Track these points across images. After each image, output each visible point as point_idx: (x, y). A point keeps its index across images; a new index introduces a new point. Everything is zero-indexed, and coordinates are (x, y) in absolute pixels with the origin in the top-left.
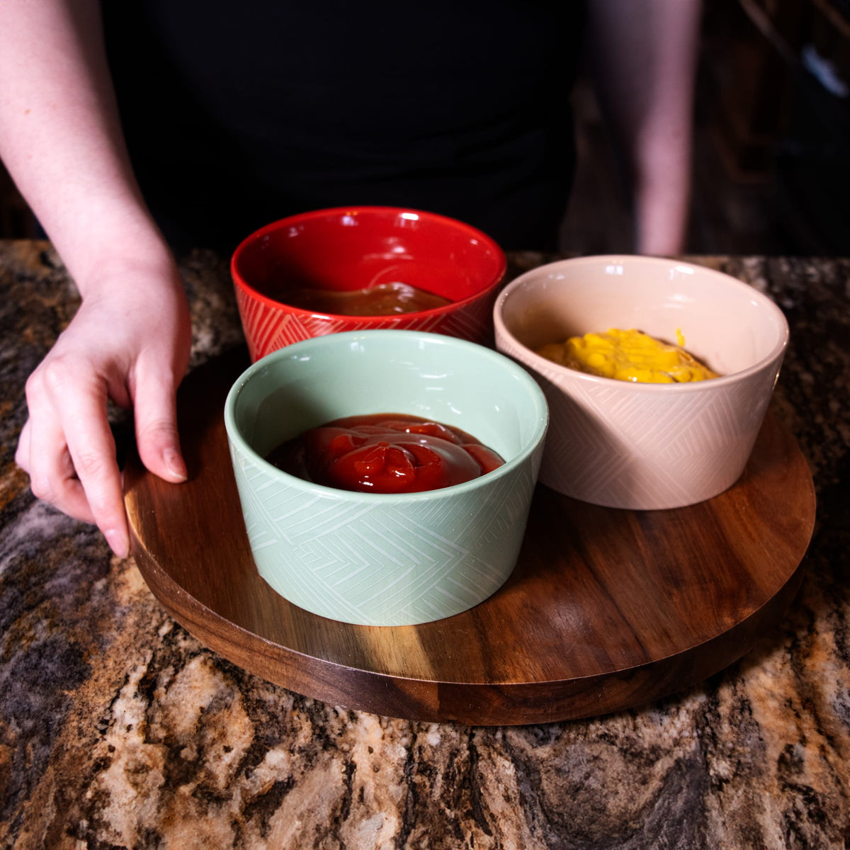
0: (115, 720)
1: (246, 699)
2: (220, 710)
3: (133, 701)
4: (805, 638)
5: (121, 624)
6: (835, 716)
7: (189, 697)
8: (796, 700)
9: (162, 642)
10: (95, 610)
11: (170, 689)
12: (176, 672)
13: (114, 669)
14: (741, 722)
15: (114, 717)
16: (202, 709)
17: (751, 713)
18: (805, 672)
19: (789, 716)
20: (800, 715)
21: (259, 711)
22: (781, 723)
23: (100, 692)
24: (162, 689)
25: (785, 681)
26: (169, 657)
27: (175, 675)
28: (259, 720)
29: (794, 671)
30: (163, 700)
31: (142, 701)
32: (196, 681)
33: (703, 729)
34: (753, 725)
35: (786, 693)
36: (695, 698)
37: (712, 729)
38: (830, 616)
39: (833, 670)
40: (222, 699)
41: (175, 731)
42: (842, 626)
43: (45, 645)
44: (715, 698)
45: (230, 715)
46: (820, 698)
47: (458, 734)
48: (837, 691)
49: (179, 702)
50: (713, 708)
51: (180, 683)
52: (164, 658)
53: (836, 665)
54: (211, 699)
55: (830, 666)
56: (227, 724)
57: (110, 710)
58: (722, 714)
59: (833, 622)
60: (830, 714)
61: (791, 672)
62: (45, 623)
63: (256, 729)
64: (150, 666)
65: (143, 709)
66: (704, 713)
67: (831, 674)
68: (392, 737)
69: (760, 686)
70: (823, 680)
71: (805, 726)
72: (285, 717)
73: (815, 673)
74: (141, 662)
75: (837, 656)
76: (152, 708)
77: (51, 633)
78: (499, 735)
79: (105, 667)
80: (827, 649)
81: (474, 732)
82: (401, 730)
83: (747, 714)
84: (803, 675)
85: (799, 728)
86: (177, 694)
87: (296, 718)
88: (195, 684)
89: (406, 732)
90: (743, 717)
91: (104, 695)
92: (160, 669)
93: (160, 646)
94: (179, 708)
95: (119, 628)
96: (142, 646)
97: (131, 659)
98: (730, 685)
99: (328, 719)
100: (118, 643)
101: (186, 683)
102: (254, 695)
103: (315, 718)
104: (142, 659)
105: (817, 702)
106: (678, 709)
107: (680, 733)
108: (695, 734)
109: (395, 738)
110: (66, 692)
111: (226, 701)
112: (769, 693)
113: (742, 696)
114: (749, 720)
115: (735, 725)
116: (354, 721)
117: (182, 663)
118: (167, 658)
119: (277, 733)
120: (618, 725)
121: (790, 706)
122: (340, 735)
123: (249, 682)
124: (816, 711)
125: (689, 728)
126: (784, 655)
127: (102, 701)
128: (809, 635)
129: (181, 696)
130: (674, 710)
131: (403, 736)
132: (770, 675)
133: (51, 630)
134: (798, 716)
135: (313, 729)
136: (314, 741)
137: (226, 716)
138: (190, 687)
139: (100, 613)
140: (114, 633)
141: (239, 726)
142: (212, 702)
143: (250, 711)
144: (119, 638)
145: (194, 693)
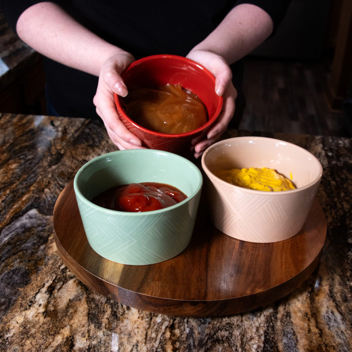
0: (36, 302)
1: (88, 297)
2: (76, 301)
3: (44, 295)
5: (46, 264)
6: (324, 321)
7: (66, 295)
8: (309, 313)
9: (61, 272)
10: (38, 257)
11: (59, 291)
12: (63, 284)
13: (40, 281)
14: (285, 321)
15: (36, 300)
16: (70, 300)
17: (290, 318)
18: (315, 302)
19: (305, 320)
20: (310, 320)
21: (92, 303)
22: (301, 323)
23: (33, 290)
24: (56, 291)
25: (306, 305)
26: (62, 278)
27: (62, 285)
28: (91, 306)
29: (310, 301)
30: (56, 295)
31: (47, 295)
32: (70, 288)
33: (269, 324)
34: (290, 323)
35: (306, 310)
36: (268, 310)
37: (273, 324)
38: (328, 279)
39: (326, 302)
40: (78, 297)
41: (57, 308)
42: (333, 284)
43: (16, 269)
44: (277, 311)
45: (80, 303)
46: (319, 313)
47: (169, 319)
48: (326, 311)
49: (62, 296)
50: (275, 315)
51: (64, 289)
52: (60, 278)
53: (328, 300)
54: (74, 296)
55: (325, 300)
56: (78, 307)
57: (35, 297)
58: (278, 317)
59: (329, 282)
60: (322, 320)
61: (309, 302)
62: (18, 260)
63: (89, 310)
64: (54, 281)
65: (47, 298)
66: (271, 317)
67: (325, 303)
68: (142, 318)
69: (296, 307)
70: (322, 305)
71: (311, 324)
72: (101, 306)
73: (318, 302)
74: (51, 279)
75: (329, 296)
76: (51, 298)
77: (20, 265)
78: (186, 320)
79: (37, 280)
80: (325, 293)
81: (176, 318)
82: (147, 315)
83: (288, 318)
84: (314, 303)
85: (308, 325)
86: (62, 293)
87: (106, 307)
88: (69, 290)
89: (148, 316)
90: (287, 319)
91: (34, 291)
92: (57, 283)
93: (59, 273)
94: (61, 299)
96: (53, 273)
97: (47, 277)
98: (283, 306)
99: (118, 308)
100: (44, 271)
101: (66, 289)
102: (91, 296)
103: (113, 307)
104: (51, 278)
105: (318, 315)
106: (261, 314)
107: (259, 324)
108: (266, 325)
109: (143, 318)
110: (20, 289)
111: (80, 298)
112: (299, 310)
113: (287, 310)
114: (289, 321)
115: (283, 323)
116: (129, 310)
117: (66, 281)
118: (61, 278)
119: (97, 312)
120: (235, 319)
121: (307, 316)
122: (122, 315)
123: (90, 291)
124: (316, 318)
125: (264, 323)
126: (307, 294)
127: (32, 293)
129: (63, 294)
130: (259, 314)
131: (147, 318)
132: (300, 302)
133: (20, 264)
134: (309, 320)
135: (112, 312)
136: (111, 317)
137: (79, 303)
138: (67, 291)
139: (40, 258)
140: (43, 267)
141: (83, 308)
142: (74, 298)
143: (88, 302)
144: (45, 269)
145: (68, 293)
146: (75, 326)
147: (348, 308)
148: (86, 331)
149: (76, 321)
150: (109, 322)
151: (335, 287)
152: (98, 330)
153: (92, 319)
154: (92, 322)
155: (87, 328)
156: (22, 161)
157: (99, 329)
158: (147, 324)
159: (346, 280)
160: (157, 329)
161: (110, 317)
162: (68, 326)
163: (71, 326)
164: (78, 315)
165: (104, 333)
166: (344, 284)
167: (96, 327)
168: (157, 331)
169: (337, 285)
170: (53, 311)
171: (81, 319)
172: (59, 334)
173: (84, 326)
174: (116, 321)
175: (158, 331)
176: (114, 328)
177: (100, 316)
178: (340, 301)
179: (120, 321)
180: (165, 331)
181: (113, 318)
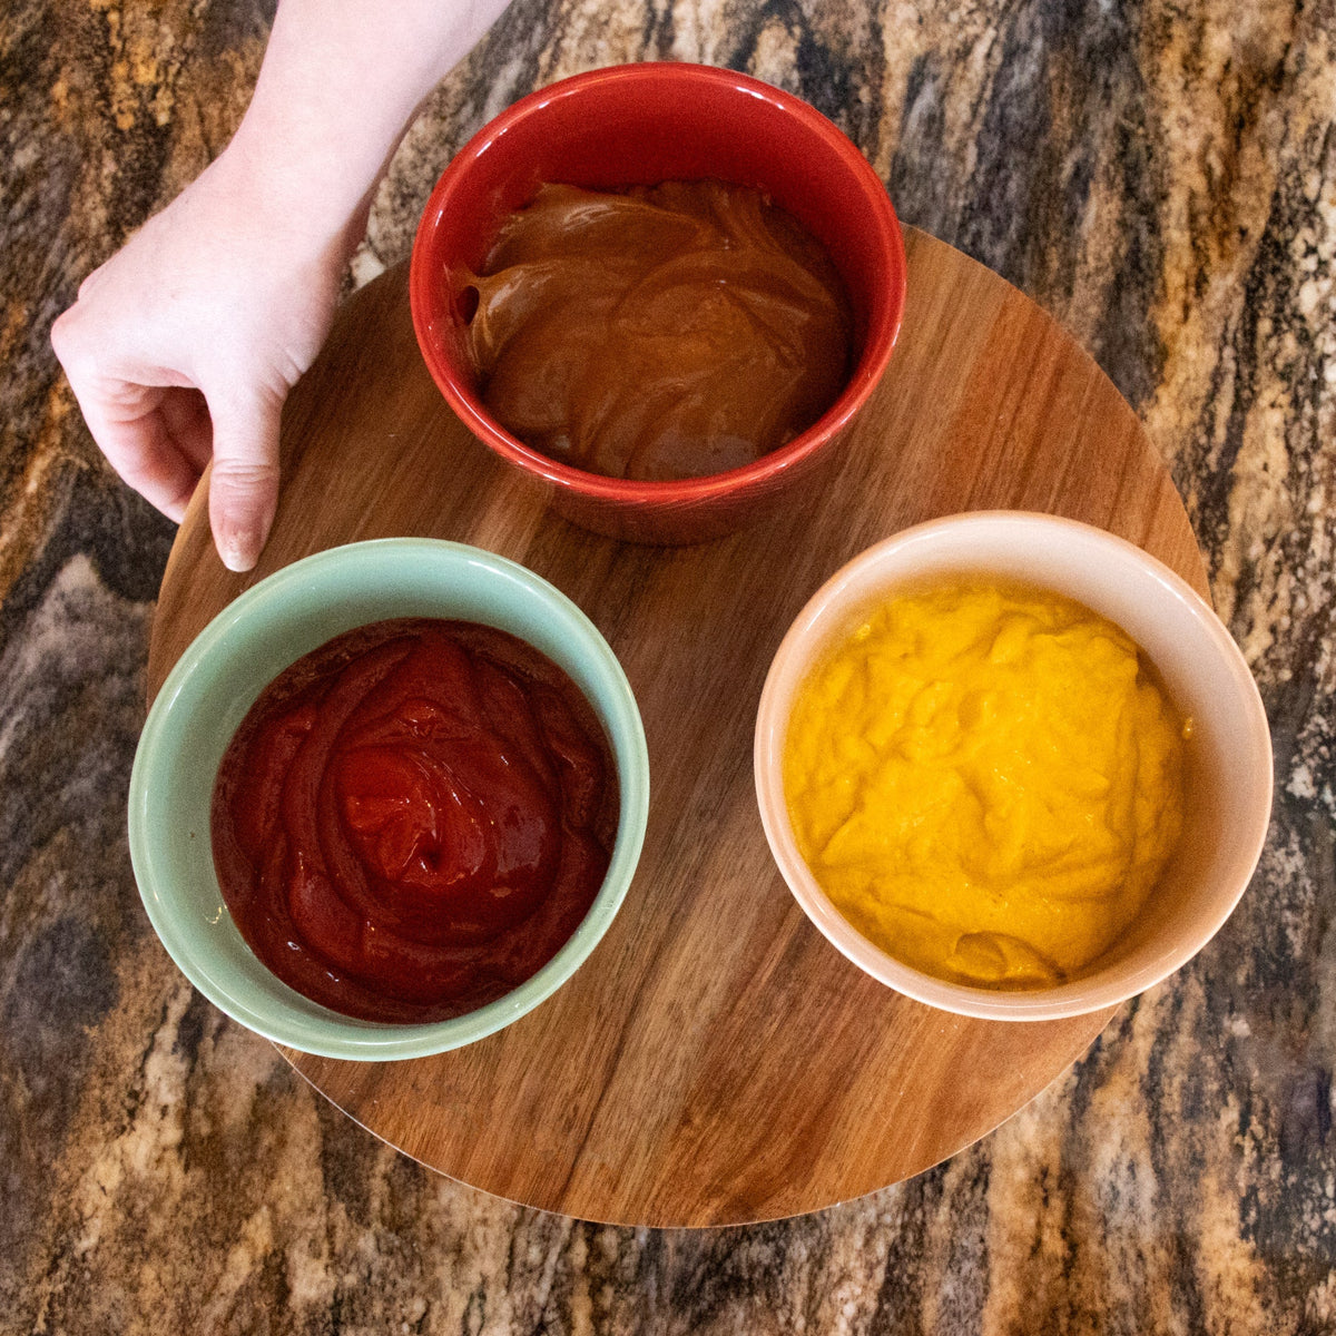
0: (147, 1093)
2: (281, 1092)
3: (171, 1059)
6: (1094, 1206)
7: (244, 1061)
8: (1055, 1170)
11: (220, 1043)
13: (149, 992)
14: (966, 1204)
15: (147, 1087)
17: (984, 1192)
18: (1085, 1116)
19: (1035, 1200)
20: (1050, 1199)
22: (1019, 1212)
23: (129, 1035)
24: (208, 1041)
25: (1053, 1132)
28: (331, 1122)
29: (1072, 1112)
30: (209, 1063)
31: (182, 1060)
33: (912, 1214)
34: (981, 1212)
35: (1045, 1157)
37: (924, 1214)
38: (1162, 1003)
39: (1126, 1115)
40: (286, 1072)
41: (222, 1124)
42: (1172, 1025)
43: (59, 927)
45: (293, 1104)
46: (1087, 1169)
48: (1115, 1159)
49: (230, 1069)
50: (938, 1174)
51: (234, 1032)
53: (1134, 1107)
54: (272, 1070)
55: (1124, 1108)
56: (288, 1122)
57: (141, 1072)
58: (947, 1186)
59: (1163, 1015)
60: (1089, 1201)
61: (1067, 1114)
62: (61, 877)
63: (325, 1137)
65: (184, 1076)
66: (924, 1182)
67: (1120, 1124)
69: (1016, 1138)
70: (1105, 1134)
71: (1049, 1220)
73: (1098, 1120)
75: (1142, 1087)
76: (195, 1077)
77: (69, 901)
79: (137, 984)
80: (1133, 1072)
83: (979, 1191)
84: (1080, 1121)
85: (1039, 1224)
86: (229, 1052)
90: (973, 1195)
91: (134, 1042)
94: (228, 1081)
105: (1081, 1176)
107: (879, 1216)
108: (899, 1222)
110: (86, 1030)
111: (291, 1076)
112: (1024, 1152)
113: (984, 1156)
114: (979, 1202)
115: (957, 1211)
119: (351, 1148)
121: (1042, 1182)
124: (1072, 1195)
125: (894, 1210)
126: (1070, 1078)
127: (131, 1052)
129: (232, 1058)
132: (1037, 1117)
133: (68, 895)
134: (1046, 1201)
136: (397, 1171)
137: (289, 1105)
138: (246, 1042)
141: (303, 1127)
142: (272, 1077)
145: (250, 1053)
146: (284, 1206)
147: (1192, 1146)
148: (322, 1233)
149: (288, 1188)
150: (392, 1194)
151: (1175, 1042)
152: (361, 1227)
153: (337, 1181)
154: (337, 1193)
155: (324, 1220)
157: (361, 1222)
158: (513, 1211)
160: (544, 1227)
161: (394, 1171)
162: (264, 1209)
163: (273, 1207)
164: (290, 1157)
165: (378, 1240)
166: (1213, 1028)
167: (352, 1213)
168: (545, 1238)
169: (1186, 1032)
170: (211, 1137)
171: (301, 1176)
172: (237, 1241)
173: (312, 1210)
174: (413, 1187)
175: (548, 1239)
176: (410, 1220)
177: (364, 1164)
178: (1173, 1113)
179: (428, 1190)
180: (571, 1236)
181: (403, 1175)
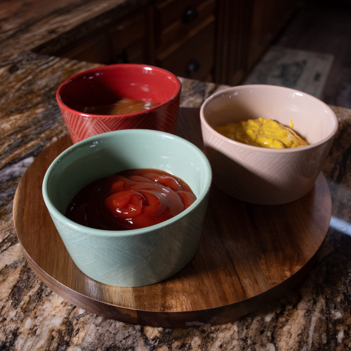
1: (25, 266)
2: (12, 268)
4: (289, 310)
5: (8, 219)
7: (6, 258)
10: (5, 210)
11: (2, 253)
12: (11, 245)
21: (26, 273)
26: (13, 238)
27: (9, 247)
28: (22, 278)
32: (14, 252)
38: (309, 301)
40: (17, 263)
42: (312, 308)
45: (14, 272)
51: (8, 251)
54: (13, 262)
56: (9, 276)
59: (309, 305)
63: (18, 282)
64: (4, 240)
68: (65, 304)
72: (33, 279)
74: (2, 237)
86: (3, 255)
87: (36, 282)
88: (13, 253)
92: (6, 243)
95: (7, 220)
96: (8, 230)
101: (10, 252)
104: (4, 236)
109: (67, 305)
111: (17, 265)
117: (16, 242)
118: (12, 238)
119: (24, 286)
122: (47, 295)
128: (292, 309)
129: (3, 257)
131: (70, 305)
135: (39, 289)
136: (35, 295)
137: (12, 272)
138: (10, 254)
139: (5, 212)
140: (3, 222)
141: (13, 278)
142: (12, 264)
143: (22, 273)
144: (3, 225)
145: (9, 257)
150: (29, 301)
151: (313, 314)
152: (13, 309)
153: (14, 294)
154: (12, 298)
155: (3, 304)
156: (50, 107)
157: (14, 307)
158: (66, 314)
159: (333, 307)
161: (33, 295)
164: (4, 285)
165: (17, 313)
166: (328, 312)
167: (13, 304)
169: (317, 312)
171: (4, 291)
174: (37, 301)
176: (30, 310)
177: (25, 291)
179: (41, 303)
181: (36, 297)
